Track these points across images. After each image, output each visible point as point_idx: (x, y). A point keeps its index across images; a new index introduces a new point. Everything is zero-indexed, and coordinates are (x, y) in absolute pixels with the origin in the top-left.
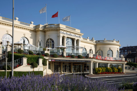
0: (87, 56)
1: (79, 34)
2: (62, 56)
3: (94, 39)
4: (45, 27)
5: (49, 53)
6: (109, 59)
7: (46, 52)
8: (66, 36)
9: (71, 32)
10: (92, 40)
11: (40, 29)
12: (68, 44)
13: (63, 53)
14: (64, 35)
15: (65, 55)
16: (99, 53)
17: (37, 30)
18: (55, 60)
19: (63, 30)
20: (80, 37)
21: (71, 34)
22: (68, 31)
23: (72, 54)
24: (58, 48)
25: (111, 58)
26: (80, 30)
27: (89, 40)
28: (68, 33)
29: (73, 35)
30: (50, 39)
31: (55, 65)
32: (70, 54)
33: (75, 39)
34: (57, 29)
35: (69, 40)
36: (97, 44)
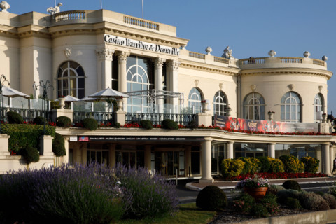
0: (192, 123)
1: (172, 43)
2: (113, 123)
3: (231, 52)
4: (51, 19)
5: (71, 116)
6: (275, 127)
7: (61, 113)
8: (126, 51)
9: (142, 37)
10: (224, 56)
11: (34, 29)
12: (135, 79)
13: (114, 115)
14: (119, 49)
15: (121, 120)
17: (21, 30)
18: (89, 137)
19: (115, 31)
20: (175, 52)
21: (145, 43)
22: (131, 35)
23: (143, 116)
24: (98, 99)
25: (279, 124)
26: (174, 29)
27: (213, 58)
28: (132, 41)
29: (149, 45)
30: (71, 62)
31: (88, 152)
32: (137, 116)
33: (156, 59)
34: (95, 28)
35: (137, 66)
36: (244, 72)
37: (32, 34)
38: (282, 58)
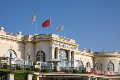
0: (84, 71)
1: (74, 45)
2: (55, 70)
3: (91, 50)
4: (35, 37)
5: (40, 68)
6: (110, 73)
7: (36, 66)
8: (59, 47)
9: (64, 43)
10: (89, 51)
11: (29, 40)
13: (55, 67)
14: (57, 47)
15: (58, 69)
16: (98, 66)
17: (25, 41)
18: (47, 75)
19: (55, 41)
20: (75, 48)
21: (65, 45)
22: (61, 42)
23: (66, 68)
24: (50, 62)
25: (112, 72)
26: (75, 41)
27: (86, 51)
28: (61, 44)
29: (67, 46)
30: (41, 51)
32: (64, 68)
33: (69, 50)
34: (49, 40)
35: (63, 53)
36: (95, 56)
37: (29, 42)
38: (108, 52)
